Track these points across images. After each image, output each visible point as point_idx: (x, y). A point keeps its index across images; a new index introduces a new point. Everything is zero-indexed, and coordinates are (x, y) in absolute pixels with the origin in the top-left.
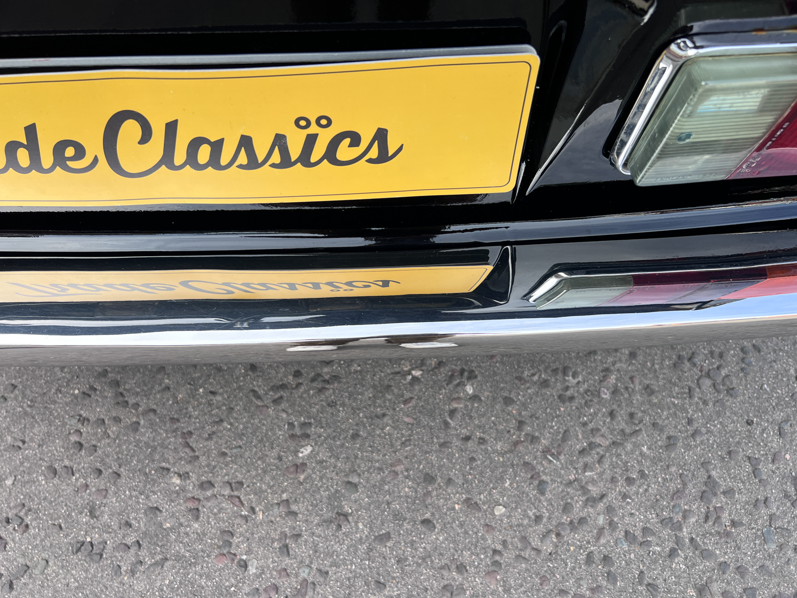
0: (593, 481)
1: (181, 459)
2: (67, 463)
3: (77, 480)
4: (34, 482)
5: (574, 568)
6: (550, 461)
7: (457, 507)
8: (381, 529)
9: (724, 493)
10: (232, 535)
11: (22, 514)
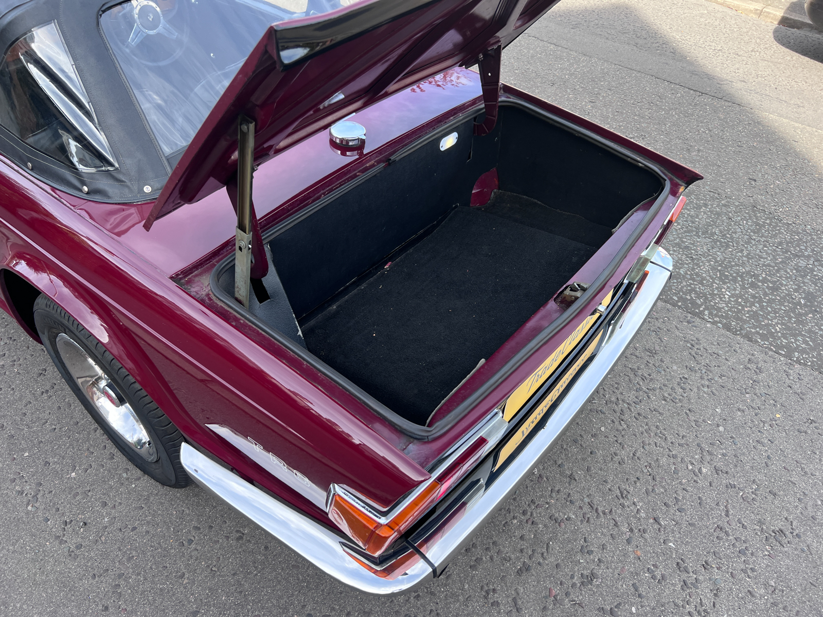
0: (610, 398)
1: (505, 515)
2: (474, 558)
3: (486, 558)
4: (474, 576)
5: (636, 424)
6: (595, 403)
7: (592, 440)
8: (585, 467)
9: (638, 369)
10: (553, 515)
11: (487, 588)
